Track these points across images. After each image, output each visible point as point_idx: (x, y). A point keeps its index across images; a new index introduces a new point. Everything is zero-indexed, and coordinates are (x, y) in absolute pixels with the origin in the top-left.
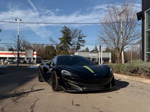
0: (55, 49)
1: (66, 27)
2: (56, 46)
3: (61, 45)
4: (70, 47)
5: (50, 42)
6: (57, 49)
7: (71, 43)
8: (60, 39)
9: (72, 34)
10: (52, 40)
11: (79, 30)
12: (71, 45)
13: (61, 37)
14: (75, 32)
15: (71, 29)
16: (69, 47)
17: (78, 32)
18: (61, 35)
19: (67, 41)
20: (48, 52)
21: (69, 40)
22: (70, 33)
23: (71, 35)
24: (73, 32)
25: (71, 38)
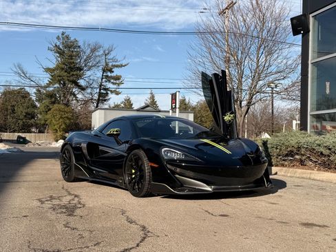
0: (34, 98)
1: (67, 37)
2: (34, 90)
3: (51, 89)
4: (80, 96)
5: (18, 78)
6: (39, 100)
7: (82, 82)
8: (48, 70)
9: (85, 57)
10: (23, 74)
11: (106, 46)
12: (82, 89)
13: (52, 66)
14: (93, 51)
15: (81, 44)
16: (75, 95)
17: (101, 52)
18: (52, 61)
19: (71, 78)
20: (9, 107)
21: (75, 73)
22: (78, 55)
23: (80, 62)
24: (88, 51)
25: (80, 69)
